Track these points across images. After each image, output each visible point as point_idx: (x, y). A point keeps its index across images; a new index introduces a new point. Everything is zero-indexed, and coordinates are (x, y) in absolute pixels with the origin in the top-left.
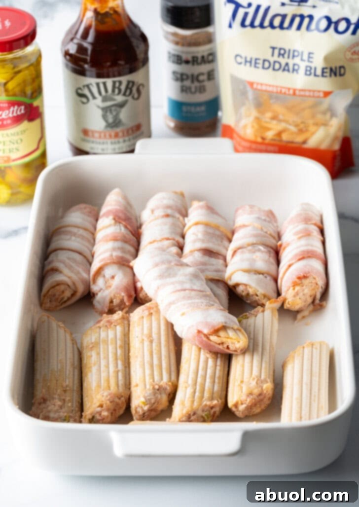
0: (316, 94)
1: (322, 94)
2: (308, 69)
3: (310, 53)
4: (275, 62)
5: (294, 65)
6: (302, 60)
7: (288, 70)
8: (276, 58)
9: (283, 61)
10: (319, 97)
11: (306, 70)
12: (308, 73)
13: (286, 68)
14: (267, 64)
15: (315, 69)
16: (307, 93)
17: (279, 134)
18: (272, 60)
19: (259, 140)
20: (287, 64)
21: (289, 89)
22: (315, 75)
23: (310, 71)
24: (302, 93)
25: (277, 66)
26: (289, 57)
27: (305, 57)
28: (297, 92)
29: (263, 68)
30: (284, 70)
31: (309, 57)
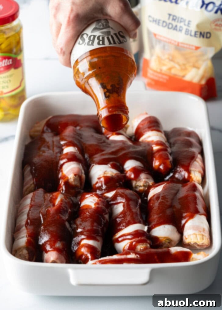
0: (191, 47)
1: (194, 48)
2: (187, 31)
3: (189, 21)
4: (170, 24)
5: (181, 27)
6: (185, 25)
7: (176, 30)
8: (170, 21)
9: (174, 23)
10: (192, 49)
11: (186, 31)
12: (187, 33)
13: (175, 28)
14: (165, 24)
15: (191, 31)
16: (185, 46)
17: (170, 69)
18: (168, 22)
19: (159, 70)
20: (176, 26)
21: (175, 41)
22: (191, 35)
23: (188, 32)
24: (183, 45)
25: (170, 26)
26: (178, 21)
27: (186, 23)
28: (180, 45)
29: (163, 26)
30: (174, 29)
31: (189, 24)
